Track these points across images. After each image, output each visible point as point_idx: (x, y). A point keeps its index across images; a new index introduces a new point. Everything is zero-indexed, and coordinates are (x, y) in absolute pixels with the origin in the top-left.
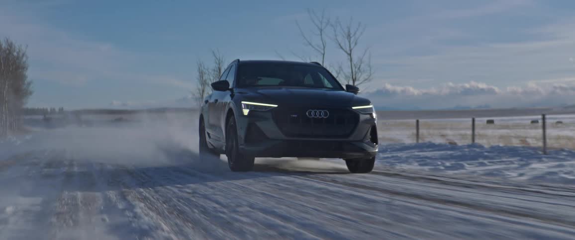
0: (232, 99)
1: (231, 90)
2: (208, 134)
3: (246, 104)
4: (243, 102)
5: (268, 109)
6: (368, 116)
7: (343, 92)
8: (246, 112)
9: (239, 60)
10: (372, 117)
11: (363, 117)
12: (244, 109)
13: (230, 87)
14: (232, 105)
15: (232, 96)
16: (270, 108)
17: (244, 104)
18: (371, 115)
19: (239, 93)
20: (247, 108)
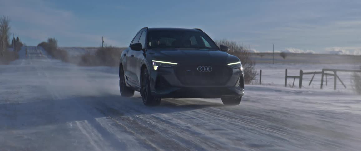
0: (145, 58)
1: (144, 50)
2: (127, 77)
3: (156, 62)
4: (153, 61)
5: (171, 66)
6: (238, 69)
7: (218, 51)
8: (156, 68)
9: (147, 28)
10: (240, 70)
11: (235, 70)
12: (155, 65)
13: (143, 48)
14: (145, 62)
15: (145, 55)
16: (172, 66)
17: (154, 62)
18: (239, 68)
19: (150, 53)
20: (157, 65)
